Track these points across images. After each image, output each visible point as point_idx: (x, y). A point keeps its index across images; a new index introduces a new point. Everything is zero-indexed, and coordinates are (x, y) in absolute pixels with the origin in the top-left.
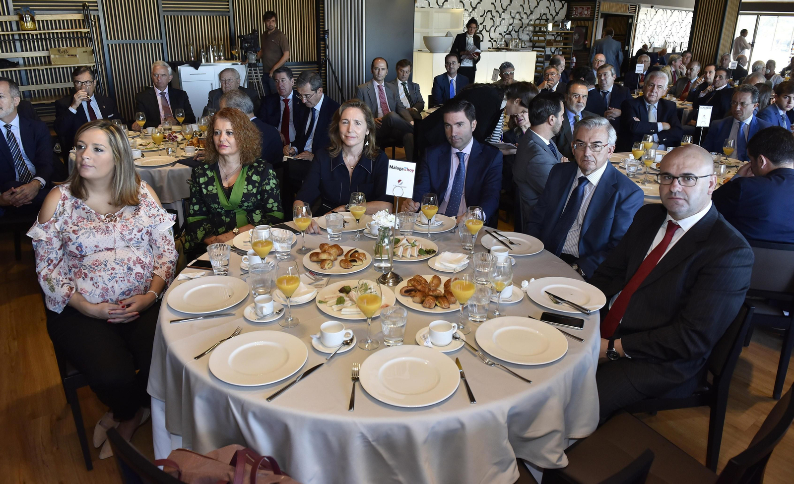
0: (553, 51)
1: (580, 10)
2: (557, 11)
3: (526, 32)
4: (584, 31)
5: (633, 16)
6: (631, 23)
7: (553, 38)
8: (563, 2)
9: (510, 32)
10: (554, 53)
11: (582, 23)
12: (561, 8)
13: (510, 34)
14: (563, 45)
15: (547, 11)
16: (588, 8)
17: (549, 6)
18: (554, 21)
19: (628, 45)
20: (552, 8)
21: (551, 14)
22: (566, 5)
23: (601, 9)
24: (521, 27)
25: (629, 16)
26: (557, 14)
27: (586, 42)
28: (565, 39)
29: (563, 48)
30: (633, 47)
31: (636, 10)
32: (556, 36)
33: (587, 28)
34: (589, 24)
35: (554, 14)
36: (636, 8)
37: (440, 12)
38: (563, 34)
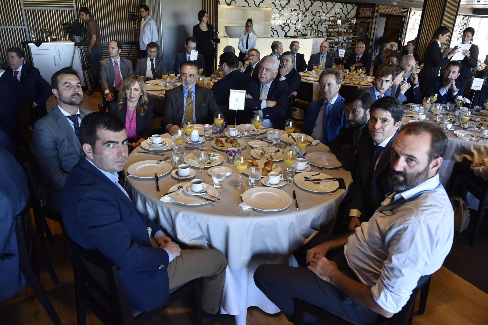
0: (345, 39)
1: (365, 11)
2: (349, 11)
3: (323, 26)
4: (366, 26)
5: (405, 16)
6: (404, 22)
7: (345, 31)
8: (354, 5)
9: (311, 25)
10: (346, 41)
11: (366, 20)
12: (352, 9)
13: (311, 26)
14: (353, 36)
15: (341, 11)
16: (370, 10)
17: (342, 8)
18: (346, 18)
19: (401, 37)
20: (345, 9)
21: (344, 14)
22: (356, 7)
23: (380, 11)
24: (320, 22)
25: (403, 16)
26: (349, 13)
27: (368, 34)
28: (354, 31)
29: (353, 38)
30: (405, 38)
31: (408, 12)
32: (347, 29)
33: (368, 24)
34: (370, 21)
35: (346, 13)
36: (408, 10)
37: (256, 10)
38: (353, 28)
